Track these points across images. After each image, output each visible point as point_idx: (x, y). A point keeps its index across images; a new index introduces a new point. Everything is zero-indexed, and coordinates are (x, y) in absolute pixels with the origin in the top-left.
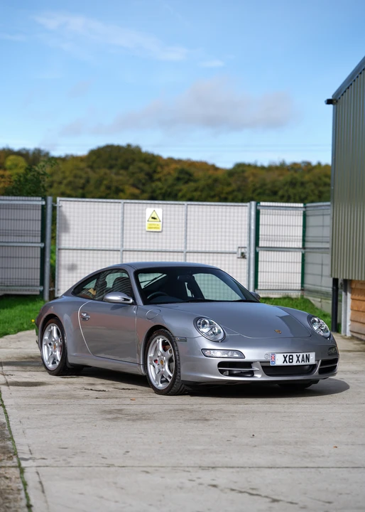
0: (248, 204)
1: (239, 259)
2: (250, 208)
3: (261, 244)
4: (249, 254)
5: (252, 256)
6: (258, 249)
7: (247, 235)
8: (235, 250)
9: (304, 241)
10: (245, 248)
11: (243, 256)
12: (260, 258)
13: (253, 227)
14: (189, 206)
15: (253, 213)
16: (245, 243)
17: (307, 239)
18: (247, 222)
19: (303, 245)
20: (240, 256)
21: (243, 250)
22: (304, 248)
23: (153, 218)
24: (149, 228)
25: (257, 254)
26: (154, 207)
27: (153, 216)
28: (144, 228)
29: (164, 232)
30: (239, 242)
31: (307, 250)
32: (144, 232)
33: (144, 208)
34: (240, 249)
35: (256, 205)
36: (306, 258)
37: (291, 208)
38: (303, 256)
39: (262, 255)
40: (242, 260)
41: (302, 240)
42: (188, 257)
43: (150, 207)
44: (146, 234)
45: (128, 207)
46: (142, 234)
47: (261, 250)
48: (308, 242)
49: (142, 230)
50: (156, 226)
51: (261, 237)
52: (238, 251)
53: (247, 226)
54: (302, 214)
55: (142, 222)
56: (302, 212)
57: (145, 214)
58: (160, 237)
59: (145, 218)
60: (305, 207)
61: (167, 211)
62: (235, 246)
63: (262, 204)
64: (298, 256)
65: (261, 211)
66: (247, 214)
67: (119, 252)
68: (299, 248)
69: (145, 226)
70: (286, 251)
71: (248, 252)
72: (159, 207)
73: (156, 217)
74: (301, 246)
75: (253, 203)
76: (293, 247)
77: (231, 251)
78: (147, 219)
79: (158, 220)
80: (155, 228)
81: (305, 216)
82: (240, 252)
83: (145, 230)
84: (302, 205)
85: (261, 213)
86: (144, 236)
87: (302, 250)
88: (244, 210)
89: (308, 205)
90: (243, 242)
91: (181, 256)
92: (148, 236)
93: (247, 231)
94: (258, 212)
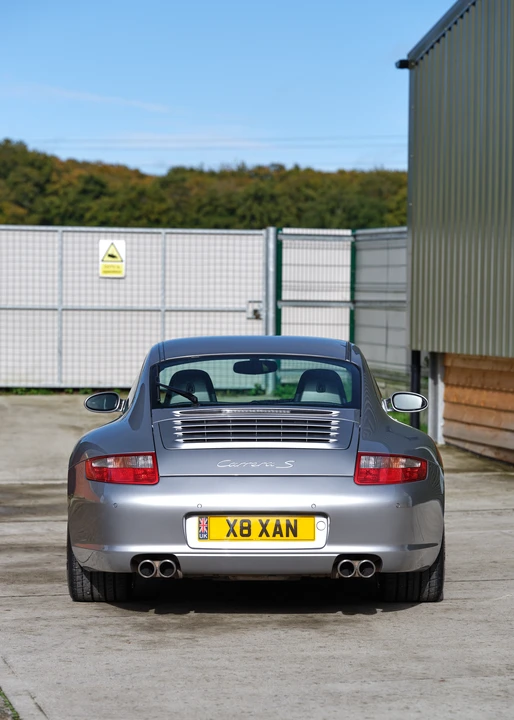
0: (263, 232)
1: (250, 321)
2: (267, 239)
3: (286, 295)
4: (267, 311)
5: (272, 315)
6: (280, 304)
7: (262, 281)
8: (244, 306)
9: (353, 290)
10: (259, 302)
11: (256, 315)
12: (284, 319)
13: (272, 269)
14: (168, 236)
15: (272, 246)
16: (259, 295)
17: (357, 286)
18: (262, 261)
19: (352, 296)
20: (250, 315)
21: (256, 306)
22: (353, 301)
23: (110, 256)
24: (105, 272)
25: (278, 313)
26: (112, 238)
27: (110, 252)
28: (95, 272)
29: (128, 279)
30: (249, 294)
31: (358, 304)
32: (96, 278)
33: (96, 239)
34: (251, 305)
35: (277, 234)
36: (356, 318)
37: (331, 238)
38: (352, 314)
39: (287, 314)
40: (256, 321)
41: (349, 289)
42: (167, 319)
43: (106, 238)
44: (99, 282)
45: (69, 238)
46: (93, 282)
47: (286, 306)
48: (359, 291)
49: (93, 275)
50: (116, 269)
51: (284, 284)
52: (248, 307)
53: (262, 268)
54: (349, 247)
55: (93, 262)
56: (349, 243)
57: (98, 249)
58: (122, 286)
59: (98, 256)
60: (354, 236)
61: (132, 244)
62: (244, 300)
63: (286, 231)
64: (344, 315)
65: (284, 242)
66: (262, 248)
67: (56, 312)
68: (345, 302)
69: (98, 269)
70: (326, 307)
71: (264, 309)
72: (119, 238)
73: (115, 254)
74: (348, 298)
75: (272, 230)
76: (336, 299)
77: (237, 307)
78: (101, 258)
79: (119, 259)
80: (114, 272)
81: (354, 250)
82: (250, 310)
83: (98, 275)
84: (348, 232)
85: (284, 245)
86: (96, 285)
87: (351, 305)
88: (256, 242)
89: (359, 232)
90: (256, 294)
91: (156, 317)
92: (102, 285)
93: (262, 274)
94: (279, 245)
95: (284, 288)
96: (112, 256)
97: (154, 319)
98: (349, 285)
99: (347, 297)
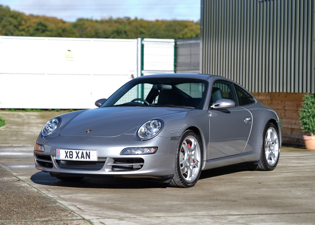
0: (136, 40)
2: (137, 43)
3: (145, 68)
6: (143, 72)
8: (127, 73)
9: (175, 66)
10: (133, 71)
11: (133, 77)
13: (139, 57)
15: (139, 46)
17: (177, 64)
19: (175, 68)
20: (130, 77)
21: (132, 73)
22: (175, 71)
24: (66, 58)
30: (130, 67)
31: (177, 72)
34: (130, 72)
35: (142, 41)
37: (166, 43)
41: (173, 66)
47: (146, 73)
48: (179, 66)
50: (71, 56)
51: (145, 63)
54: (173, 47)
56: (174, 45)
58: (73, 64)
60: (175, 42)
63: (145, 39)
67: (44, 75)
68: (172, 71)
69: (63, 56)
71: (136, 74)
74: (173, 69)
75: (139, 39)
79: (72, 52)
80: (70, 58)
81: (176, 48)
82: (130, 74)
84: (173, 40)
85: (145, 46)
89: (177, 40)
90: (133, 67)
93: (135, 59)
94: (142, 46)
95: (144, 65)
96: (69, 51)
98: (173, 64)
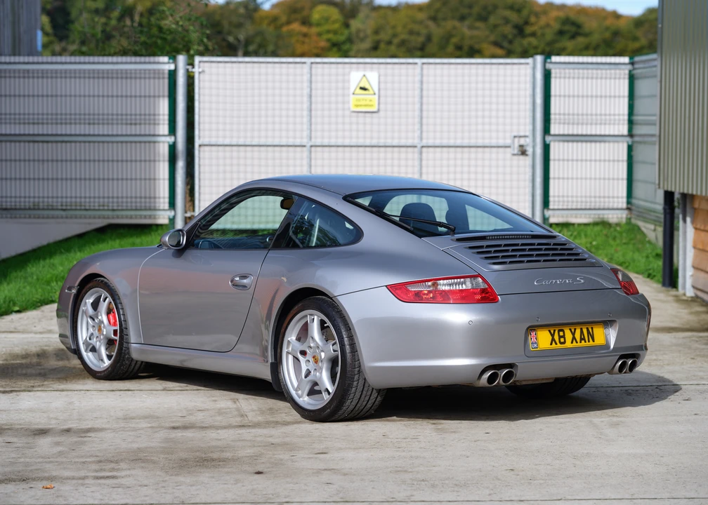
0: (530, 60)
1: (516, 157)
2: (534, 68)
3: (554, 129)
4: (534, 147)
5: (539, 151)
6: (548, 139)
7: (529, 114)
8: (508, 142)
9: (631, 123)
10: (525, 136)
11: (523, 152)
12: (553, 155)
13: (539, 100)
14: (425, 66)
15: (539, 76)
16: (526, 130)
17: (635, 118)
18: (529, 92)
19: (630, 129)
20: (516, 151)
21: (522, 141)
22: (631, 135)
23: (362, 88)
24: (357, 106)
25: (546, 148)
26: (365, 69)
27: (362, 85)
28: (346, 106)
29: (382, 113)
30: (515, 128)
31: (636, 139)
32: (347, 113)
33: (347, 71)
34: (516, 140)
35: (545, 62)
36: (634, 153)
37: (607, 66)
38: (630, 148)
39: (556, 149)
40: (522, 157)
41: (626, 122)
42: (424, 155)
43: (358, 69)
44: (350, 117)
45: (318, 70)
46: (344, 116)
47: (555, 141)
48: (637, 124)
49: (344, 109)
50: (368, 103)
51: (552, 117)
52: (513, 142)
53: (529, 100)
54: (627, 76)
55: (343, 95)
56: (627, 72)
57: (349, 81)
58: (375, 121)
59: (349, 88)
60: (632, 63)
61: (386, 75)
62: (508, 135)
63: (555, 59)
64: (621, 150)
65: (553, 72)
66: (529, 79)
67: (304, 149)
68: (622, 136)
69: (349, 102)
70: (600, 142)
71: (531, 144)
72: (372, 69)
73: (367, 86)
74: (625, 132)
75: (539, 58)
76: (612, 133)
77: (501, 142)
78: (352, 91)
79: (371, 92)
80: (366, 105)
81: (632, 79)
82: (516, 145)
83: (349, 109)
84: (626, 60)
85: (553, 75)
86: (347, 120)
87: (628, 139)
88: (523, 72)
89: (637, 59)
90: (522, 127)
91: (413, 154)
92: (354, 120)
93: (529, 106)
94: (547, 76)
95: (552, 121)
96: (364, 89)
97: (410, 156)
98: (626, 117)
99: (624, 130)
